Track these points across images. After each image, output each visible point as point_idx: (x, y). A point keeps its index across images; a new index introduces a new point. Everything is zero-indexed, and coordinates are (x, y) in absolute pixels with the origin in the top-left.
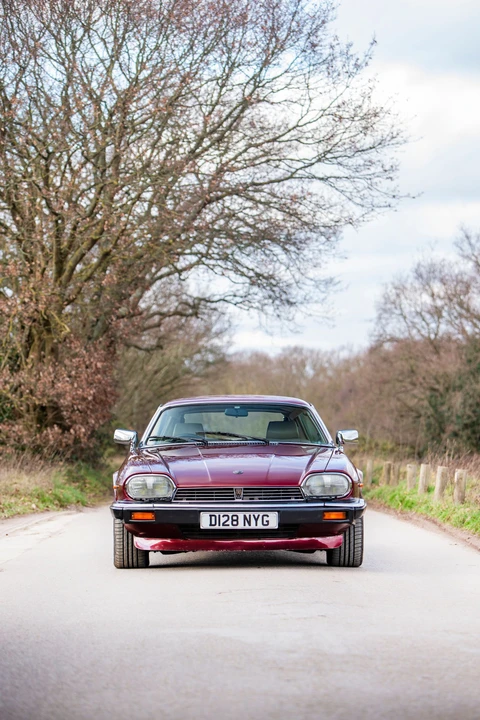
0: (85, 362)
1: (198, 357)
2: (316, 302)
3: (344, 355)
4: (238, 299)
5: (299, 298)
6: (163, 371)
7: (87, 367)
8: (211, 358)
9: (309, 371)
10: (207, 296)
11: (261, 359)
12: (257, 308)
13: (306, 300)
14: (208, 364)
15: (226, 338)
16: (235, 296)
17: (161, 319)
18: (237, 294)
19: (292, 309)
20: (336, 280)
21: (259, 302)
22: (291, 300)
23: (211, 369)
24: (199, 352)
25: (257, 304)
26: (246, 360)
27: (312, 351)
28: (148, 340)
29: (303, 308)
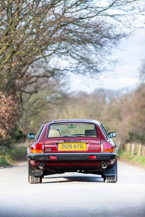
0: (4, 101)
1: (53, 95)
2: (110, 70)
3: (124, 92)
4: (73, 69)
5: (102, 69)
6: (37, 103)
7: (5, 103)
8: (59, 96)
10: (58, 68)
11: (84, 95)
12: (82, 73)
13: (105, 70)
14: (58, 99)
15: (67, 86)
16: (71, 68)
17: (37, 79)
18: (72, 67)
19: (99, 74)
20: (119, 60)
21: (83, 70)
22: (98, 70)
23: (59, 101)
24: (54, 92)
25: (82, 72)
26: (75, 95)
28: (30, 88)
29: (103, 73)
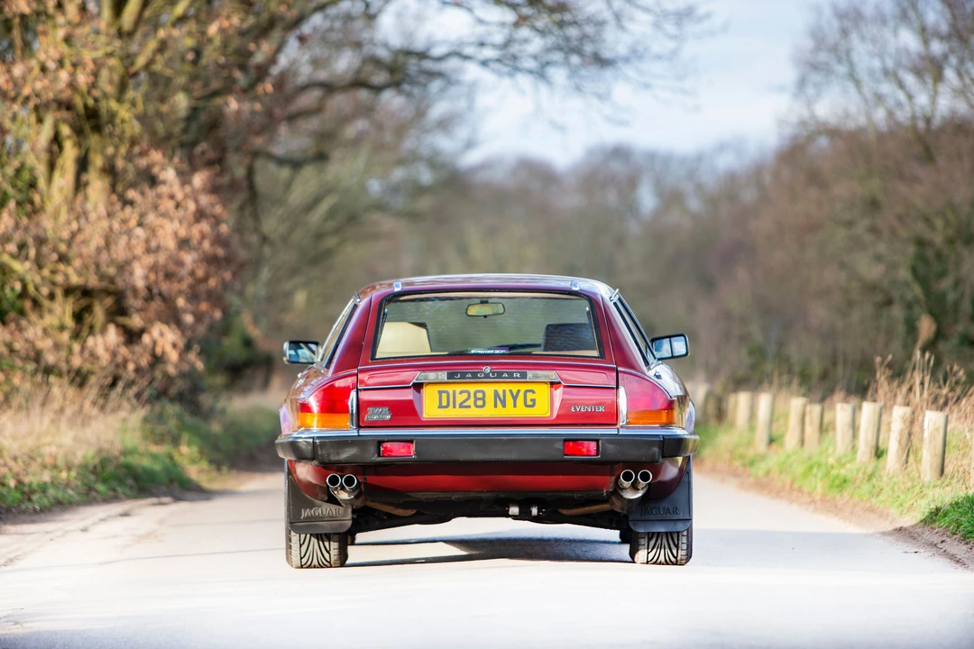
0: (172, 197)
1: (398, 174)
2: (659, 57)
3: (726, 162)
4: (489, 53)
5: (622, 50)
6: (324, 207)
7: (178, 206)
8: (426, 176)
9: (647, 199)
10: (419, 45)
11: (537, 174)
12: (531, 72)
13: (635, 55)
14: (419, 190)
15: (462, 133)
16: (482, 44)
17: (322, 100)
18: (488, 40)
19: (608, 73)
20: (702, 10)
21: (535, 57)
22: (606, 54)
23: (424, 203)
24: (401, 162)
25: (531, 64)
26: (499, 176)
27: (652, 156)
28: (288, 141)
29: (629, 71)
